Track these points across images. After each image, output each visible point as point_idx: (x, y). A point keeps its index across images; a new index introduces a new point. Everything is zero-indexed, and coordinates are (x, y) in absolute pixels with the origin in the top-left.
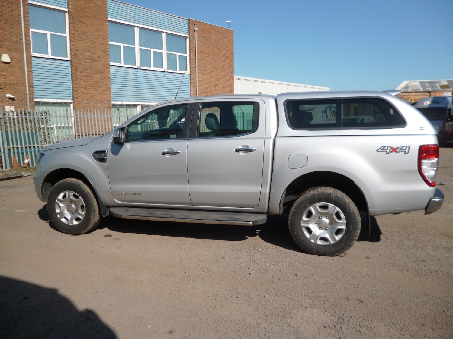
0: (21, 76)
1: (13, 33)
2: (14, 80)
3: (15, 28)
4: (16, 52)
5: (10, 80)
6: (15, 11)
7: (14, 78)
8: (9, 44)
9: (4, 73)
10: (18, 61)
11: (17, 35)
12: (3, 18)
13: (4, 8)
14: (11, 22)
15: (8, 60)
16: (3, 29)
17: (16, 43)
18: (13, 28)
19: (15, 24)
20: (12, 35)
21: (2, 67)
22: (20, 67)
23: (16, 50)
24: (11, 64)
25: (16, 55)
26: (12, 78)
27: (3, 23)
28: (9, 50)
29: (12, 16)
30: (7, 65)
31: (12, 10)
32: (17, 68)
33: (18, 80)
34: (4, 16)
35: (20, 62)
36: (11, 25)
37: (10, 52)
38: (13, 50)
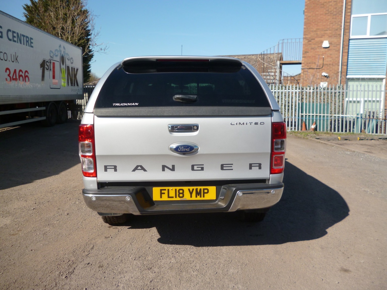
0: (336, 57)
1: (335, 22)
2: (331, 61)
3: (337, 17)
4: (336, 38)
5: (328, 61)
6: (339, 3)
7: (331, 59)
8: (330, 32)
9: (323, 57)
10: (336, 45)
11: (338, 23)
12: (329, 12)
13: (331, 4)
14: (335, 13)
15: (328, 46)
16: (328, 20)
17: (337, 30)
18: (336, 18)
19: (338, 14)
20: (334, 24)
21: (323, 51)
22: (337, 50)
23: (336, 36)
24: (330, 48)
25: (335, 40)
26: (329, 59)
27: (328, 15)
28: (330, 37)
29: (336, 8)
30: (327, 49)
31: (336, 3)
32: (334, 51)
33: (333, 61)
34: (330, 10)
35: (338, 46)
36: (334, 16)
37: (330, 38)
38: (333, 36)
